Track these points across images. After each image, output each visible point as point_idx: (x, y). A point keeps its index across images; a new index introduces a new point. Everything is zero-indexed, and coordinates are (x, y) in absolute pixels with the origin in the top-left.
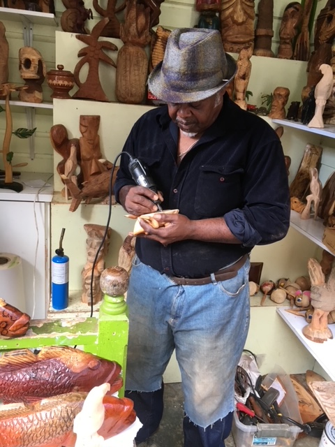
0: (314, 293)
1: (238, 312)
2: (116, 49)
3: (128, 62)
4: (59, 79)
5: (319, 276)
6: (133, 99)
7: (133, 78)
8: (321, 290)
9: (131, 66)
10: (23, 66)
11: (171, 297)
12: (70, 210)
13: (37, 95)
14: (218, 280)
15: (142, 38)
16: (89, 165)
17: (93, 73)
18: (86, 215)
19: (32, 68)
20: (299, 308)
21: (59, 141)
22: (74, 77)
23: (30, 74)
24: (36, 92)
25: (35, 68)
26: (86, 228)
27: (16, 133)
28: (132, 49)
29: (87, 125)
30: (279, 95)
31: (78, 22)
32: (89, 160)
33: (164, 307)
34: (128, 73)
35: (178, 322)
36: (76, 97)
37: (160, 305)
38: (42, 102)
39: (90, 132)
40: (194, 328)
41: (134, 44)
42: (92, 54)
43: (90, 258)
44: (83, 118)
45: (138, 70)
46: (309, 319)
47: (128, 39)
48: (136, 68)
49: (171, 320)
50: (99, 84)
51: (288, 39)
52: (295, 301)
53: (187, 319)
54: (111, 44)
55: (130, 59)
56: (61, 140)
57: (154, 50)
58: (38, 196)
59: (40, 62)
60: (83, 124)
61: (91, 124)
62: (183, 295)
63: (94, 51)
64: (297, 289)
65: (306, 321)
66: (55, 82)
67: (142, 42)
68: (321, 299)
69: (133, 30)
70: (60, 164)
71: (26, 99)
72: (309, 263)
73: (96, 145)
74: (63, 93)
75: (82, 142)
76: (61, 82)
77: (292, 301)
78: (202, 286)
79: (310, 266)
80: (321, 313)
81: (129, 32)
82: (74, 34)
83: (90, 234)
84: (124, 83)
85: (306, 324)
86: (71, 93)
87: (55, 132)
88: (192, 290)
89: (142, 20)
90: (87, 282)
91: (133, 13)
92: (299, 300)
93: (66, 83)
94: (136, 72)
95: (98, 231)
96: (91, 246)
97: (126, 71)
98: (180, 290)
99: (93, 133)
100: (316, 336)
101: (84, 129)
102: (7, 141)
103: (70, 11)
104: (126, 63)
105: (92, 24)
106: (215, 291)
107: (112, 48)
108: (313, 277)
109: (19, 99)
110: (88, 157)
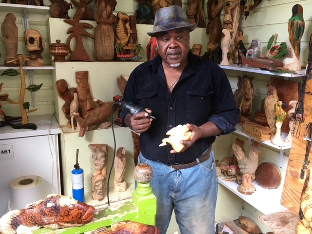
0: (241, 165)
2: (93, 28)
3: (103, 35)
4: (58, 50)
5: (241, 154)
6: (108, 58)
7: (107, 45)
8: (245, 161)
9: (105, 37)
10: (28, 43)
11: (173, 179)
12: (80, 136)
13: (40, 61)
14: (201, 162)
15: (110, 20)
16: (85, 104)
17: (79, 44)
19: (35, 43)
20: (230, 177)
21: (63, 91)
22: (66, 46)
23: (34, 47)
24: (39, 59)
25: (37, 43)
27: (28, 89)
28: (104, 27)
29: (81, 77)
30: (196, 48)
31: (64, 11)
32: (84, 101)
33: (169, 186)
34: (103, 42)
35: (178, 195)
36: (71, 60)
37: (165, 186)
38: (44, 65)
39: (84, 82)
40: (190, 196)
41: (105, 23)
42: (77, 31)
43: (97, 167)
44: (77, 73)
45: (110, 39)
46: (240, 182)
47: (101, 21)
48: (108, 39)
49: (173, 195)
50: (85, 51)
51: (192, 15)
52: (227, 172)
53: (185, 191)
54: (88, 24)
55: (104, 33)
57: (118, 27)
58: (50, 131)
59: (40, 39)
60: (78, 77)
61: (83, 77)
62: (181, 176)
63: (78, 30)
64: (226, 166)
65: (237, 183)
66: (56, 51)
67: (110, 22)
68: (247, 167)
69: (104, 15)
70: (64, 106)
71: (32, 64)
72: (233, 147)
73: (88, 91)
74: (61, 58)
75: (79, 90)
76: (60, 51)
77: (225, 173)
78: (192, 168)
79: (234, 149)
80: (248, 175)
81: (101, 16)
82: (63, 19)
83: (95, 151)
84: (101, 48)
85: (238, 185)
86: (66, 58)
87: (59, 84)
88: (186, 172)
89: (109, 8)
90: (96, 184)
91: (103, 4)
92: (229, 172)
93: (64, 51)
94: (109, 41)
95: (101, 148)
96: (96, 159)
97: (102, 41)
98: (178, 173)
99: (85, 82)
100: (247, 191)
101: (79, 81)
102: (22, 95)
103: (55, 4)
104: (101, 36)
105: (71, 12)
106: (200, 170)
107: (89, 27)
108: (238, 155)
109: (26, 64)
110: (84, 99)
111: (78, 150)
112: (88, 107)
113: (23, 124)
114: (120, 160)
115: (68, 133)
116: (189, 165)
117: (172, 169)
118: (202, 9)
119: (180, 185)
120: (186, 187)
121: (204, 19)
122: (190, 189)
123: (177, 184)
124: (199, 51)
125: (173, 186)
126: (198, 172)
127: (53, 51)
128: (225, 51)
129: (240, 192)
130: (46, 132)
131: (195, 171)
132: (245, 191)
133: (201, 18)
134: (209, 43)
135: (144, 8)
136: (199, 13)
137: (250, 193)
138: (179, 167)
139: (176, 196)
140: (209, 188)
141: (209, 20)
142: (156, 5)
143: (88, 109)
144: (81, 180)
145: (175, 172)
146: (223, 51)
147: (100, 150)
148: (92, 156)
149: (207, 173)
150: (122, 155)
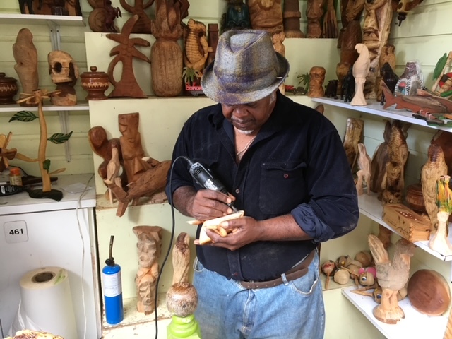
0: (380, 273)
1: (313, 311)
2: (149, 45)
3: (163, 57)
4: (93, 81)
5: (382, 253)
6: (171, 93)
7: (169, 72)
8: (387, 268)
9: (166, 60)
10: (53, 70)
11: (241, 303)
12: (117, 214)
13: (71, 97)
14: (289, 279)
15: (174, 33)
16: (132, 164)
17: (127, 71)
18: (134, 217)
19: (63, 72)
20: (364, 288)
21: (99, 144)
22: (108, 77)
23: (62, 77)
24: (69, 94)
25: (66, 71)
26: (136, 231)
27: (52, 139)
28: (165, 44)
29: (126, 123)
30: (316, 74)
31: (107, 21)
32: (131, 159)
33: (234, 315)
34: (163, 67)
35: (251, 329)
36: (112, 97)
37: (230, 313)
38: (76, 104)
39: (130, 131)
40: (269, 334)
41: (167, 39)
42: (124, 52)
43: (143, 263)
44: (121, 117)
45: (174, 63)
46: (378, 299)
47: (160, 35)
48: (171, 62)
49: (243, 328)
50: (135, 81)
51: (315, 19)
52: (359, 280)
53: (260, 326)
54: (143, 40)
55: (164, 54)
56: (100, 142)
57: (187, 43)
58: (80, 203)
59: (71, 65)
60: (123, 123)
61: (130, 122)
62: (254, 300)
63: (126, 49)
64: (359, 268)
65: (375, 301)
66: (89, 85)
67: (175, 37)
68: (389, 279)
69: (165, 25)
70: (101, 167)
71: (60, 103)
72: (370, 240)
73: (137, 143)
74: (98, 94)
75: (123, 141)
76: (95, 84)
77: (356, 281)
78: (274, 288)
79: (371, 244)
80: (391, 292)
81: (161, 28)
82: (105, 34)
83: (140, 237)
84: (160, 78)
85: (375, 304)
86: (107, 93)
87: (93, 134)
88: (264, 294)
89: (173, 15)
90: (142, 289)
91: (163, 9)
92: (363, 279)
93: (101, 84)
94: (172, 66)
95: (149, 233)
96: (143, 250)
97: (161, 66)
98: (251, 295)
99: (133, 131)
100: (388, 317)
101: (123, 128)
102: (43, 148)
103: (97, 11)
104: (160, 58)
105: (120, 22)
106: (287, 292)
107: (144, 44)
108: (376, 255)
109: (52, 103)
110: (130, 156)
111: (113, 237)
112: (137, 168)
113: (44, 191)
114: (180, 253)
115: (103, 208)
116: (268, 285)
117: (240, 287)
118: (332, 8)
119: (253, 315)
120: (262, 320)
121: (336, 23)
122: (269, 323)
123: (248, 313)
124: (319, 79)
125: (241, 316)
126: (285, 296)
127: (84, 84)
128: (360, 81)
129: (377, 318)
130: (74, 204)
131: (278, 294)
132: (383, 317)
133: (330, 22)
134: (339, 65)
135: (234, 10)
136: (327, 14)
137: (392, 322)
138: (251, 286)
139: (247, 331)
140: (305, 324)
141: (344, 26)
142: (254, 4)
143: (136, 171)
144: (117, 282)
145: (246, 292)
146: (356, 80)
147: (147, 238)
148: (138, 244)
149: (300, 299)
150: (184, 244)
